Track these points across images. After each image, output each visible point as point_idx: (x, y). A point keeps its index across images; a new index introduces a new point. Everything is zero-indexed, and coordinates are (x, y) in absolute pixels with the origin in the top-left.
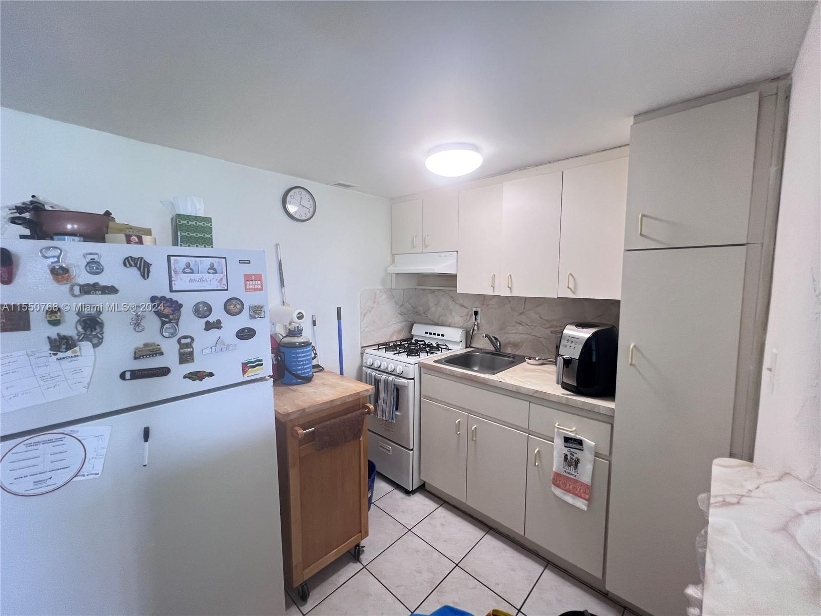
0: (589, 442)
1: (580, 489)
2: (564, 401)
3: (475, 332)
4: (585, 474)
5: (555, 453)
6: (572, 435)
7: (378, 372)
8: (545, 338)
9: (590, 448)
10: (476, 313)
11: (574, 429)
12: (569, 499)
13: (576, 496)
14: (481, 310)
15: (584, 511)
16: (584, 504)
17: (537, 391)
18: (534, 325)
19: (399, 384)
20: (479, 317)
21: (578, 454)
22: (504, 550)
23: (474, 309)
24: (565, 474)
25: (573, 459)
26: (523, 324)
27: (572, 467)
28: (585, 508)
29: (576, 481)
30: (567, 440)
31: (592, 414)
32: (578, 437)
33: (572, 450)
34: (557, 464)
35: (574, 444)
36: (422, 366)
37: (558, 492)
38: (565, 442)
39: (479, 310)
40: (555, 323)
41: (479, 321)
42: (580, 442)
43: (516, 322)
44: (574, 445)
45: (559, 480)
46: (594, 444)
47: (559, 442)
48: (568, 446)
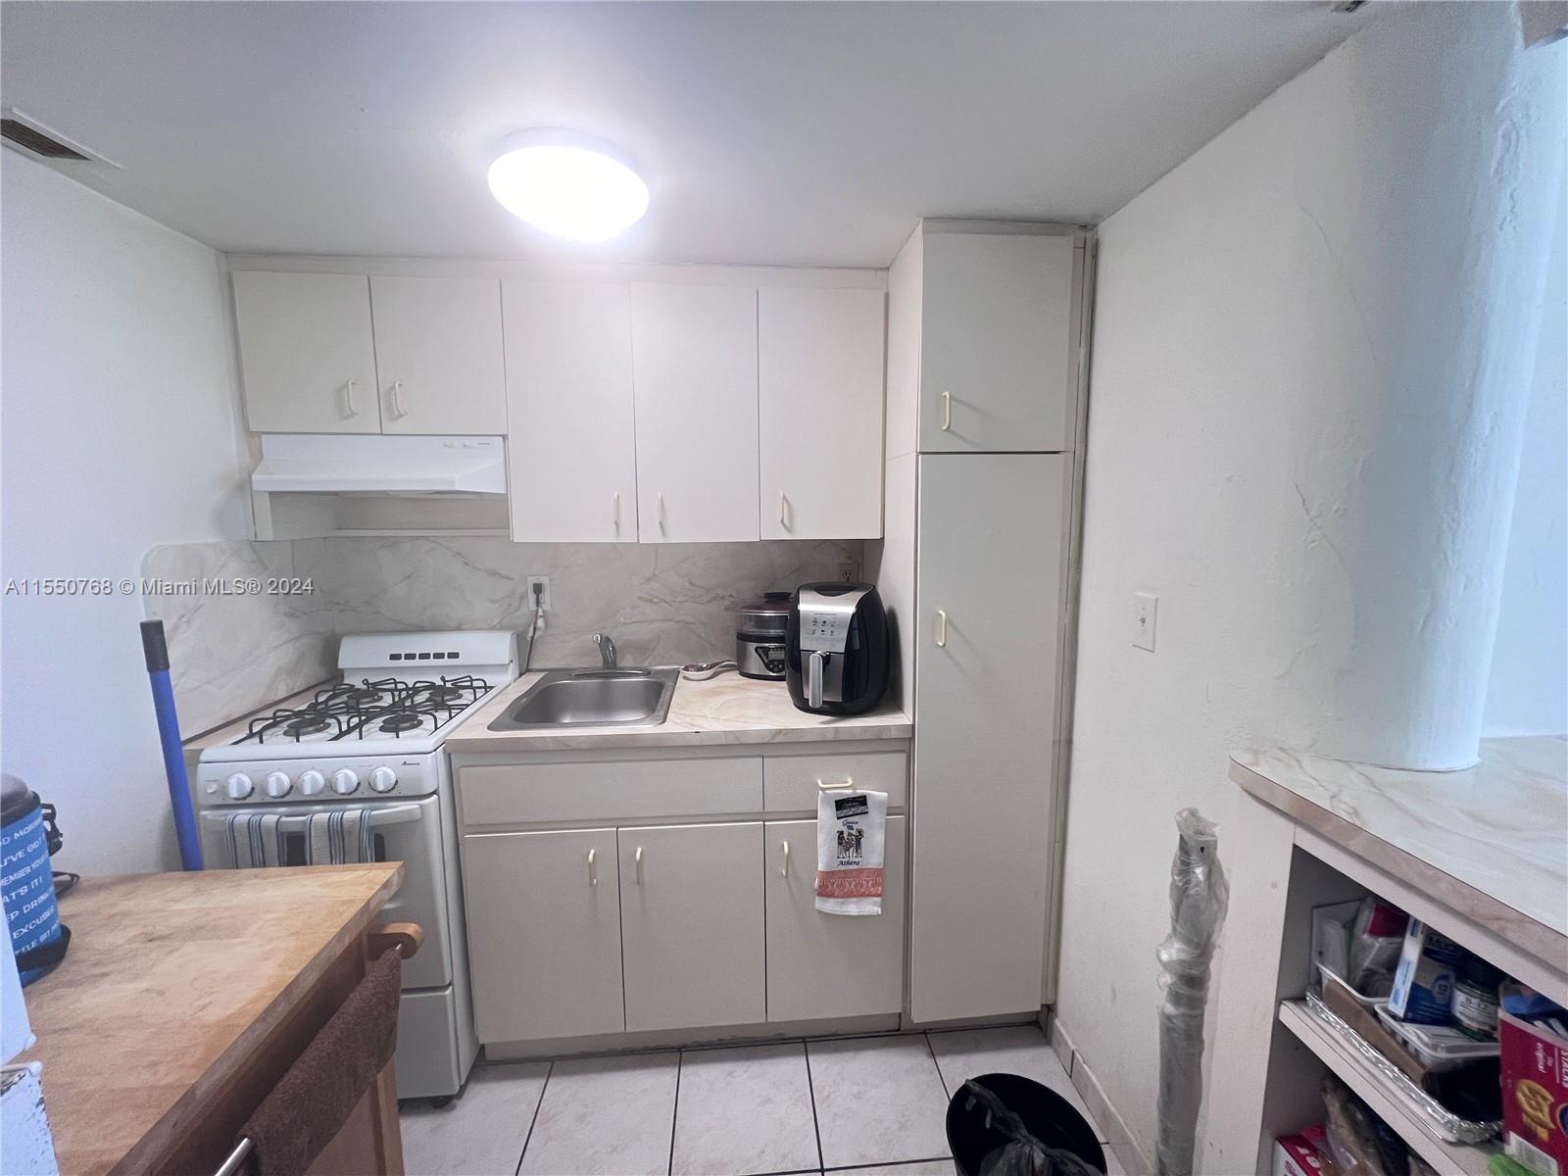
0: (877, 795)
1: (868, 882)
2: (830, 736)
3: (538, 633)
4: (874, 851)
5: (821, 838)
6: (849, 793)
7: (282, 810)
8: (702, 623)
9: (881, 804)
10: (538, 589)
11: (850, 782)
12: (853, 908)
13: (862, 898)
14: (551, 580)
15: (878, 915)
16: (875, 904)
17: (779, 732)
18: (678, 600)
19: (391, 821)
20: (546, 597)
21: (860, 822)
22: (730, 1074)
23: (532, 581)
24: (842, 868)
25: (852, 835)
26: (655, 600)
27: (851, 850)
28: (877, 910)
29: (862, 871)
30: (841, 804)
31: (877, 743)
32: (860, 792)
33: (850, 819)
34: (825, 856)
35: (854, 806)
36: (454, 753)
37: (830, 906)
38: (837, 810)
39: (545, 580)
40: (721, 592)
41: (547, 606)
42: (862, 801)
43: (640, 598)
44: (853, 809)
45: (832, 885)
46: (886, 794)
47: (826, 815)
48: (842, 815)
